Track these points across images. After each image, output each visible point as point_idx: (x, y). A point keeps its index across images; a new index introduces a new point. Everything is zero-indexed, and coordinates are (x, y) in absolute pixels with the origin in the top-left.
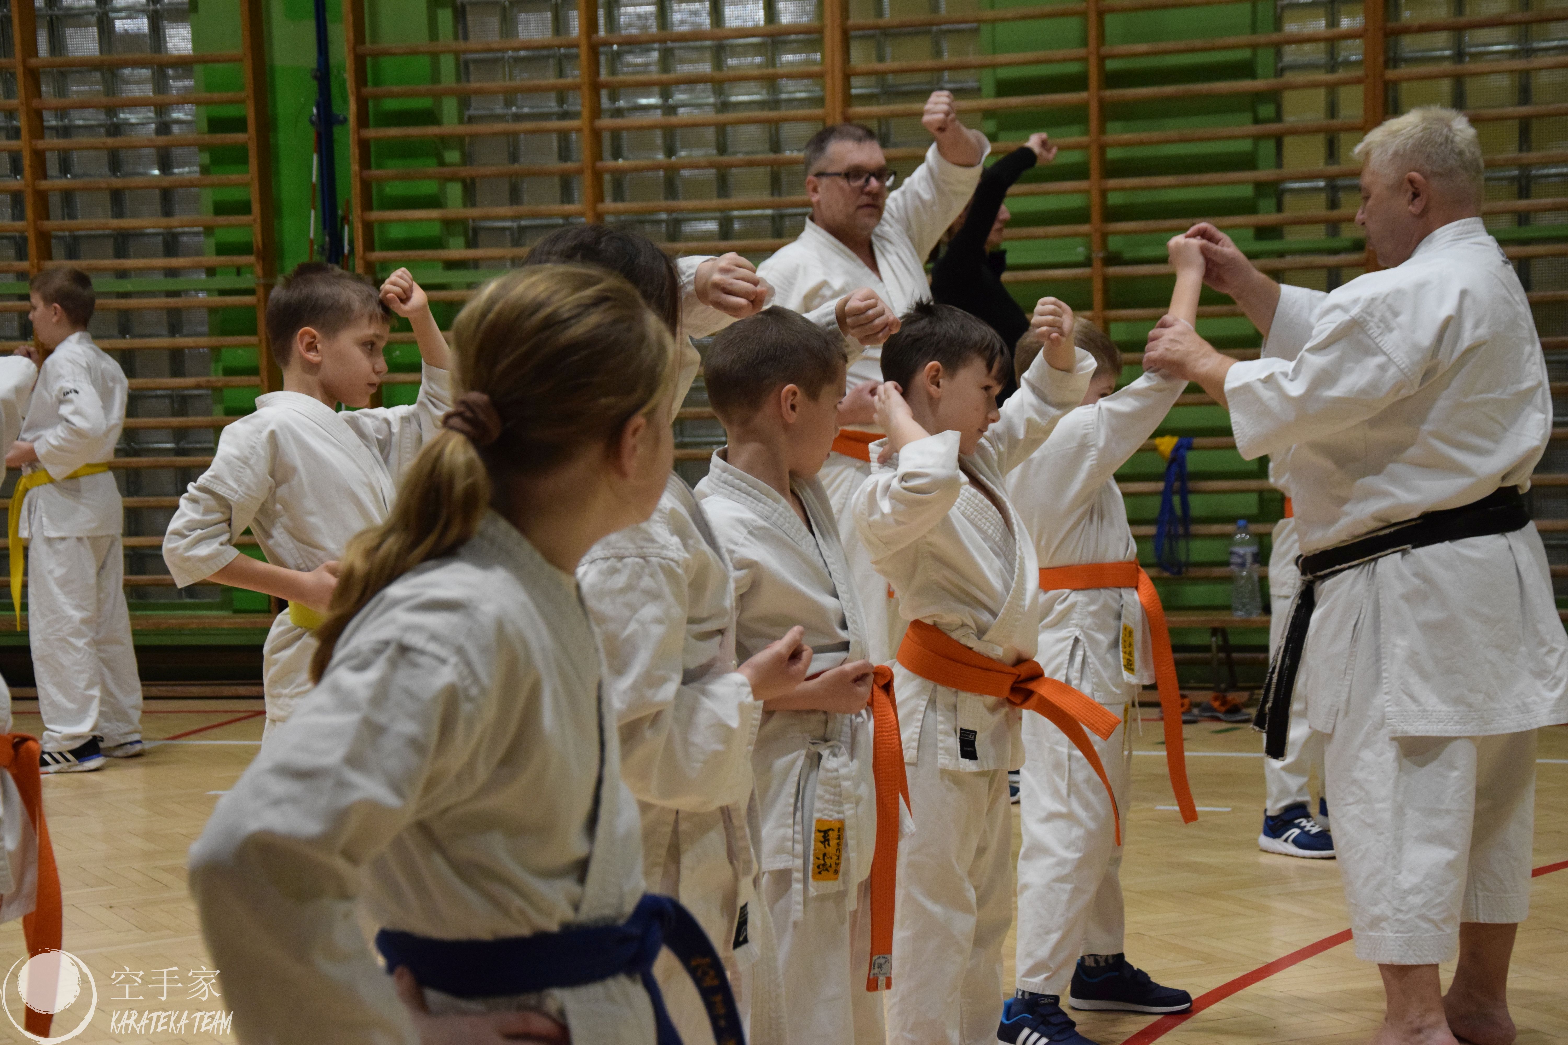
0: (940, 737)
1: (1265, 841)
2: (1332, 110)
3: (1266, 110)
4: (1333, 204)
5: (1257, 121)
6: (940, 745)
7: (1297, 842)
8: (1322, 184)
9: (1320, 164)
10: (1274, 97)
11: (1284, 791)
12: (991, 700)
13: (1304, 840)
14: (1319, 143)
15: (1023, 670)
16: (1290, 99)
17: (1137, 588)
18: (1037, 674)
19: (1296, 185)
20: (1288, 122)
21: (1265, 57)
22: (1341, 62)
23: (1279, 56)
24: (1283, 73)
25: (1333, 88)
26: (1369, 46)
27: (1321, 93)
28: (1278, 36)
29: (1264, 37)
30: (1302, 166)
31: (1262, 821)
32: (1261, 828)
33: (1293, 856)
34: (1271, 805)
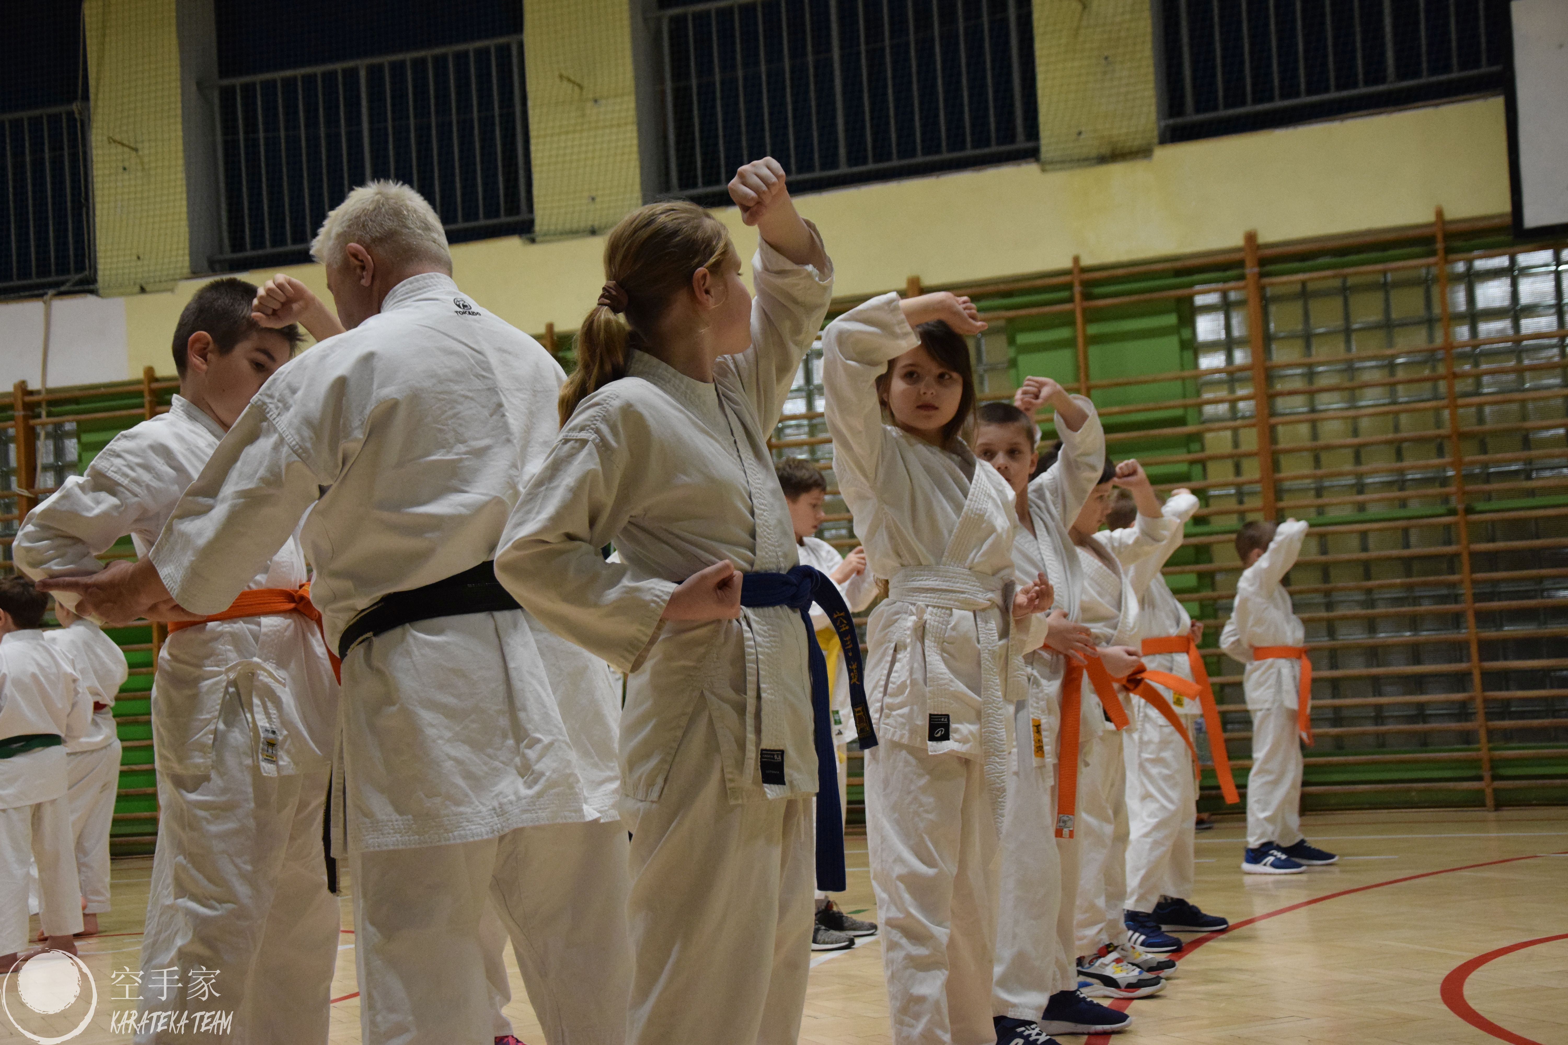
1: (1246, 867)
2: (1236, 444)
3: (1195, 446)
4: (1241, 502)
5: (1189, 452)
7: (1273, 865)
8: (1233, 491)
9: (1231, 478)
10: (1197, 438)
11: (1262, 835)
13: (1278, 863)
14: (1229, 465)
16: (1209, 436)
17: (1188, 652)
18: (1143, 670)
19: (1217, 493)
20: (1209, 452)
21: (1191, 414)
22: (1240, 415)
23: (1200, 412)
24: (1204, 422)
25: (1235, 430)
26: (1257, 405)
27: (1228, 434)
28: (1199, 400)
29: (1188, 401)
30: (1221, 480)
31: (1243, 853)
32: (1243, 858)
33: (1270, 874)
34: (1254, 841)
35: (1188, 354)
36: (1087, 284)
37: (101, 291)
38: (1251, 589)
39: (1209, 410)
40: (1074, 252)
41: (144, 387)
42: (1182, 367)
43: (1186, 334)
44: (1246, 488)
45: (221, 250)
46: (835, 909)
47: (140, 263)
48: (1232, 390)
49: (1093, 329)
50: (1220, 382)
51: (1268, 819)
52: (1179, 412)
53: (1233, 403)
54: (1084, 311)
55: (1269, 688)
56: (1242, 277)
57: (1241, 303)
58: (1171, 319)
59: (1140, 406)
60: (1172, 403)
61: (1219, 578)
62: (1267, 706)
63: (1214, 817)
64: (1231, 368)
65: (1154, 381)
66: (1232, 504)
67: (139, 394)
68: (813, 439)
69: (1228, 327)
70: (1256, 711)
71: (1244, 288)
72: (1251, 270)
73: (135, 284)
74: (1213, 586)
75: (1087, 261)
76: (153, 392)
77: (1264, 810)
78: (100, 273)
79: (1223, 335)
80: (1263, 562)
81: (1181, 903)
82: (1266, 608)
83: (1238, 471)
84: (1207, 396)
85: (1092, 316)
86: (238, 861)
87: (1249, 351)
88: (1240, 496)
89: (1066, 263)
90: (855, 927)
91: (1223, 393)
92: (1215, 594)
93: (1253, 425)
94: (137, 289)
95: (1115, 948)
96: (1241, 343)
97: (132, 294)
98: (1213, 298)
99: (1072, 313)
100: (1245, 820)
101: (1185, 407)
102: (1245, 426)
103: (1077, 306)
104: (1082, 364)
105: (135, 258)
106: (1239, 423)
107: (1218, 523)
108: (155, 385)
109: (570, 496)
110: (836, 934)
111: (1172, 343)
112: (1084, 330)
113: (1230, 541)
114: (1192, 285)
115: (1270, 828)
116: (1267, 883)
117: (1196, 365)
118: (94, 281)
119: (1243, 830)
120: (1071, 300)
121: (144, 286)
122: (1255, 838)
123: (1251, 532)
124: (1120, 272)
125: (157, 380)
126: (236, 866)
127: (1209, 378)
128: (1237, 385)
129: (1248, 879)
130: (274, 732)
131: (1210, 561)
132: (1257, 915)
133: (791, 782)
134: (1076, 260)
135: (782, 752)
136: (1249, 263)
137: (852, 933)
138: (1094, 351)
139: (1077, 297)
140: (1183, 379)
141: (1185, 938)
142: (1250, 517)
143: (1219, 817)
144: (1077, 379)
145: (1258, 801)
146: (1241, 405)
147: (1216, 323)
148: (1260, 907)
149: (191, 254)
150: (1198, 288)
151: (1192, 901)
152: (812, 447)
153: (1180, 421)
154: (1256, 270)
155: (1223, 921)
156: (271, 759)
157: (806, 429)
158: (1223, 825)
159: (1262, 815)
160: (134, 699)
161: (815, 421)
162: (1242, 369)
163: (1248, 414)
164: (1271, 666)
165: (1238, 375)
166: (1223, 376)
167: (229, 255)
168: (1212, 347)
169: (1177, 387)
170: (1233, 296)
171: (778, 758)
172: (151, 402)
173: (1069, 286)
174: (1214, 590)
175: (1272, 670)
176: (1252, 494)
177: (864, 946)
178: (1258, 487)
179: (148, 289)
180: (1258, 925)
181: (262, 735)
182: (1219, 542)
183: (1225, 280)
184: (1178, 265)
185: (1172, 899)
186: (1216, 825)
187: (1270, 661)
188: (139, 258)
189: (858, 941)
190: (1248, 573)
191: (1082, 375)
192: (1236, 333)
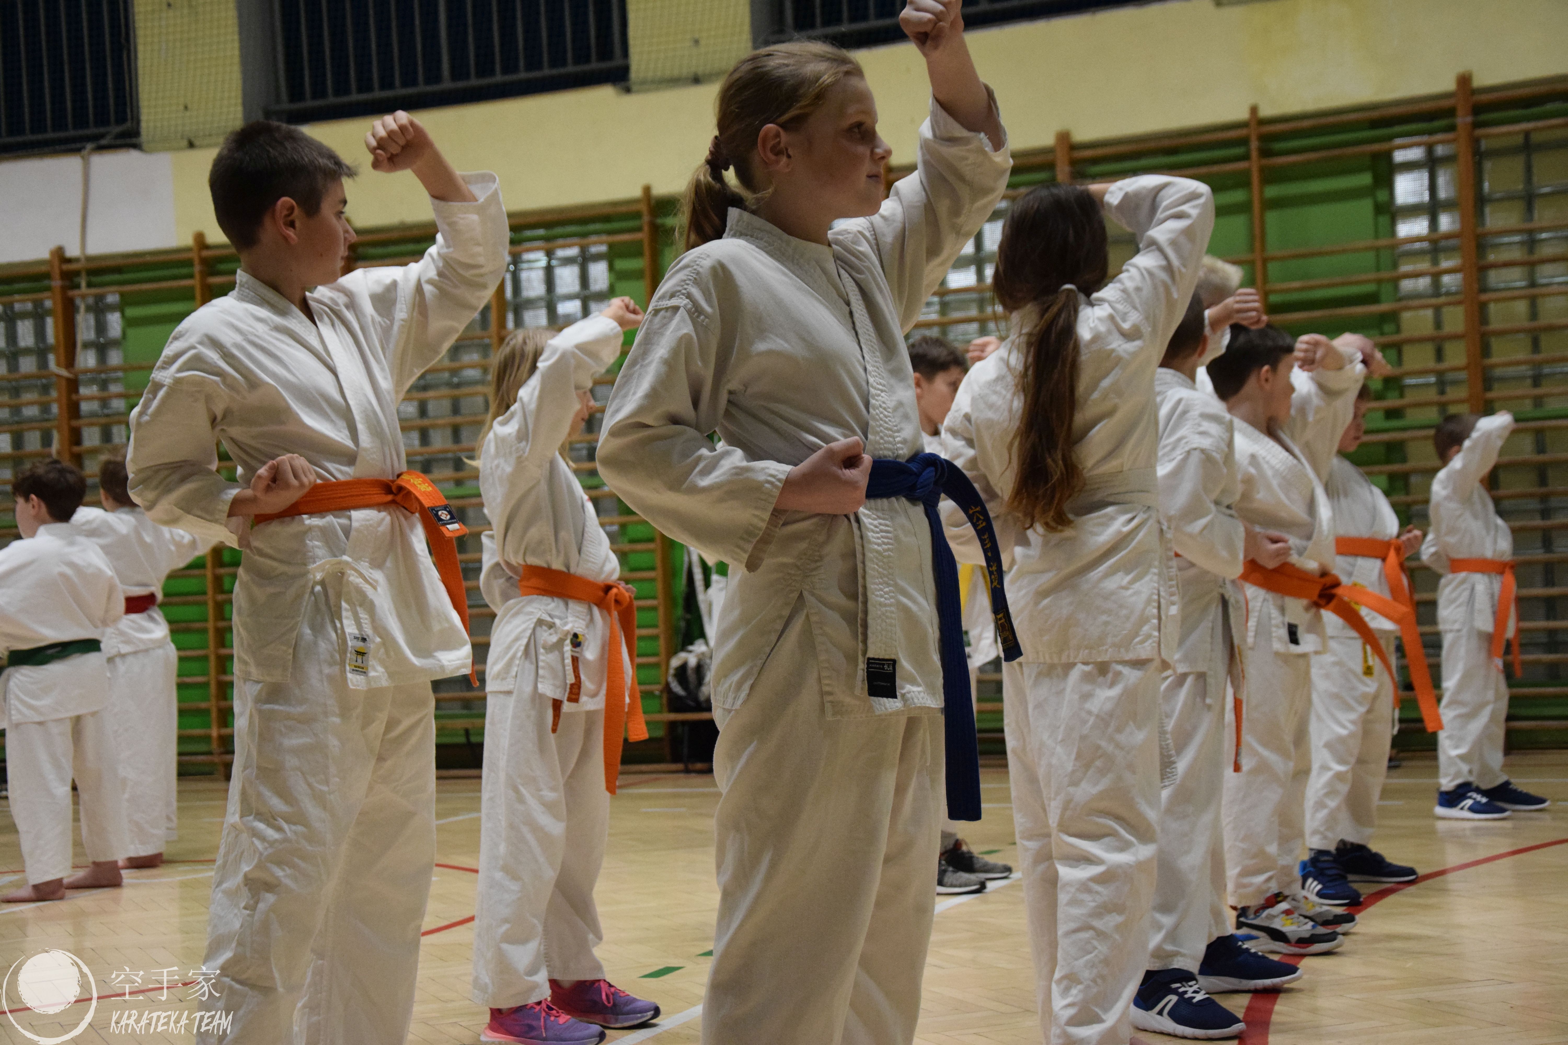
0: (1274, 629)
1: (1440, 811)
2: (1438, 325)
3: (1388, 328)
4: (1442, 392)
5: (1382, 334)
6: (1274, 634)
7: (1472, 809)
8: (1433, 379)
9: (1431, 364)
10: (1392, 318)
11: (1457, 774)
12: (1305, 602)
13: (1477, 807)
14: (1429, 350)
15: (1327, 580)
16: (1406, 316)
18: (1337, 584)
19: (1412, 381)
20: (1405, 334)
21: (1386, 289)
22: (1444, 290)
23: (1396, 288)
24: (1400, 299)
25: (1437, 309)
26: (1464, 279)
27: (1429, 313)
28: (1394, 274)
29: (1385, 274)
30: (1418, 366)
31: (1437, 795)
32: (1436, 801)
33: (1468, 820)
34: (1447, 783)
35: (1384, 220)
36: (1266, 139)
37: (145, 146)
38: (1444, 493)
39: (1407, 285)
40: (1251, 101)
41: (194, 255)
42: (1377, 236)
43: (1382, 196)
44: (1450, 376)
45: (278, 100)
46: (964, 848)
47: (188, 114)
48: (1435, 262)
49: (1272, 191)
50: (1421, 253)
51: (1462, 758)
52: (1370, 288)
53: (1436, 277)
54: (1262, 170)
55: (1459, 606)
56: (1452, 128)
57: (1448, 160)
58: (1366, 179)
59: (1326, 281)
60: (1364, 277)
61: (1414, 480)
62: (1456, 626)
63: (1402, 755)
64: (1435, 236)
65: (1344, 251)
66: (1432, 395)
67: (189, 263)
68: (945, 319)
69: (1433, 188)
70: (1446, 632)
71: (1454, 141)
72: (1463, 120)
73: (182, 138)
74: (1407, 489)
75: (1266, 111)
76: (204, 261)
77: (1457, 747)
78: (143, 125)
79: (1426, 197)
80: (1457, 463)
81: (1360, 849)
82: (1460, 516)
83: (1439, 355)
84: (1405, 268)
85: (1270, 177)
86: (311, 780)
87: (1457, 217)
88: (1442, 385)
89: (1241, 114)
90: (988, 869)
91: (1424, 265)
92: (1409, 499)
93: (1459, 303)
94: (185, 143)
95: (1285, 898)
96: (1449, 206)
97: (179, 149)
98: (1415, 154)
99: (1247, 173)
100: (1435, 758)
101: (1379, 282)
102: (1449, 304)
103: (1254, 165)
104: (1257, 231)
105: (182, 107)
106: (1442, 300)
107: (1414, 417)
108: (205, 253)
109: (663, 369)
110: (965, 876)
111: (1366, 206)
112: (1261, 192)
113: (1426, 438)
114: (1391, 138)
115: (1465, 768)
116: (1464, 830)
117: (1393, 232)
118: (136, 133)
119: (1434, 770)
120: (1246, 157)
121: (193, 139)
122: (1449, 779)
123: (1451, 427)
124: (1306, 124)
125: (207, 247)
126: (309, 785)
127: (1408, 247)
128: (1442, 256)
129: (1441, 825)
130: (364, 640)
131: (1404, 460)
132: (1448, 866)
133: (903, 695)
134: (1254, 110)
135: (894, 662)
136: (1460, 112)
137: (983, 876)
138: (1272, 218)
139: (1254, 154)
140: (1377, 249)
141: (1365, 889)
142: (1453, 410)
143: (1409, 754)
144: (1252, 249)
145: (1450, 737)
146: (1446, 279)
147: (1418, 183)
148: (1453, 856)
149: (244, 104)
150: (1398, 141)
151: (1375, 847)
152: (944, 326)
153: (1372, 298)
154: (1469, 119)
155: (1411, 871)
156: (361, 670)
157: (937, 308)
158: (1413, 763)
159: (1454, 753)
160: (185, 604)
161: (948, 298)
162: (1448, 236)
163: (1454, 289)
164: (1463, 582)
165: (1443, 243)
166: (1425, 245)
167: (286, 106)
168: (1412, 211)
169: (1371, 256)
170: (1440, 150)
171: (888, 669)
172: (201, 272)
173: (1244, 142)
174: (1407, 493)
175: (1464, 586)
176: (1455, 383)
177: (996, 891)
178: (1463, 375)
179: (197, 142)
180: (1450, 877)
181: (350, 643)
182: (1414, 439)
183: (1431, 133)
184: (1375, 114)
185: (1352, 844)
186: (1404, 763)
187: (1463, 575)
188: (186, 108)
189: (990, 885)
190: (1442, 474)
191: (1257, 244)
192: (1443, 194)
